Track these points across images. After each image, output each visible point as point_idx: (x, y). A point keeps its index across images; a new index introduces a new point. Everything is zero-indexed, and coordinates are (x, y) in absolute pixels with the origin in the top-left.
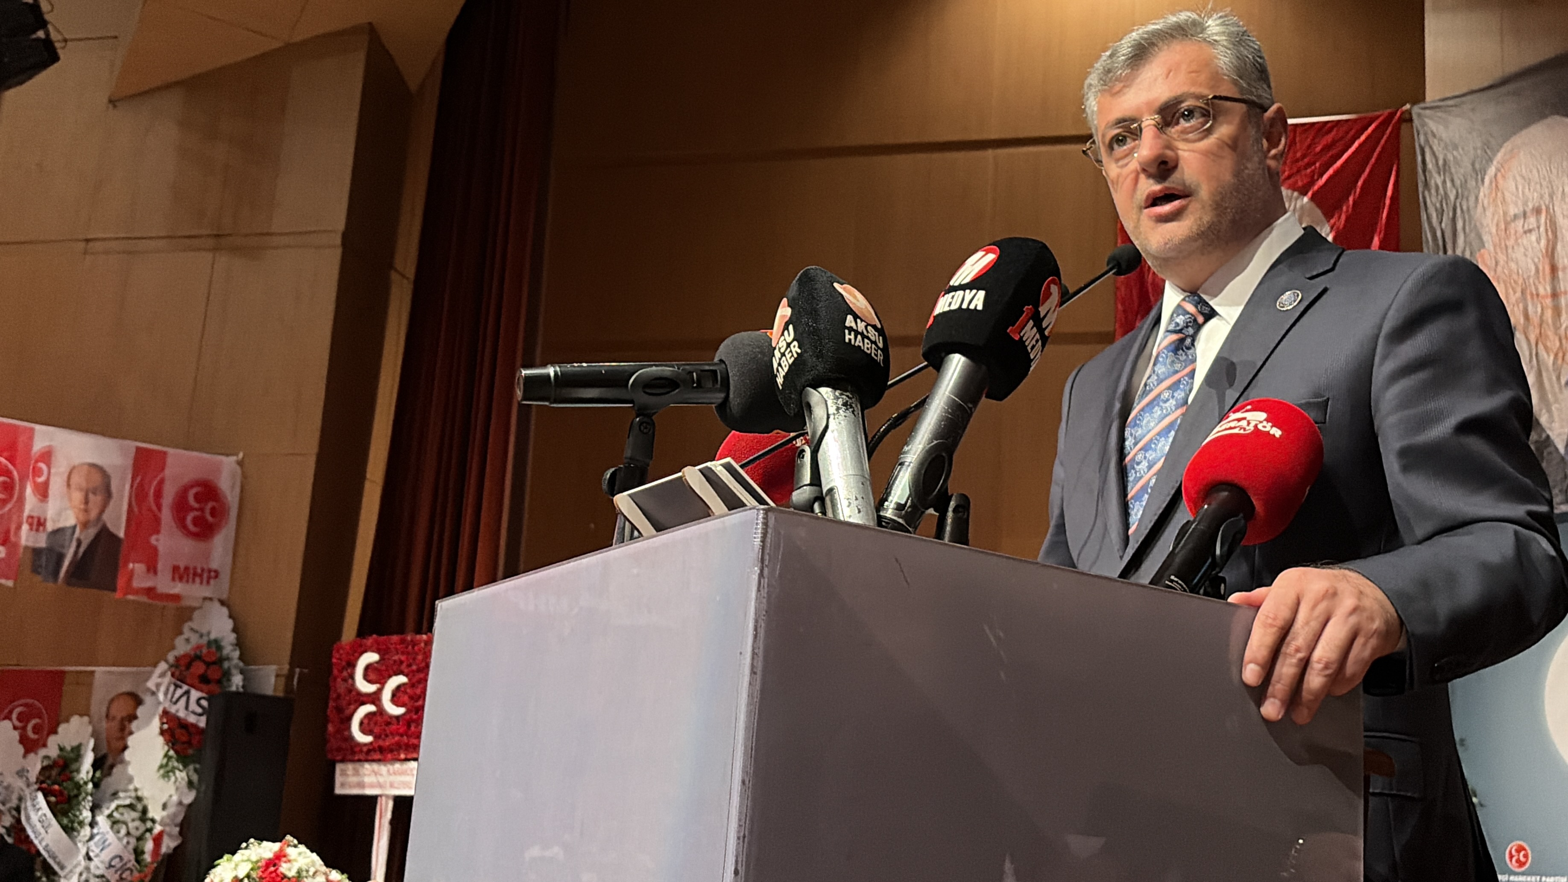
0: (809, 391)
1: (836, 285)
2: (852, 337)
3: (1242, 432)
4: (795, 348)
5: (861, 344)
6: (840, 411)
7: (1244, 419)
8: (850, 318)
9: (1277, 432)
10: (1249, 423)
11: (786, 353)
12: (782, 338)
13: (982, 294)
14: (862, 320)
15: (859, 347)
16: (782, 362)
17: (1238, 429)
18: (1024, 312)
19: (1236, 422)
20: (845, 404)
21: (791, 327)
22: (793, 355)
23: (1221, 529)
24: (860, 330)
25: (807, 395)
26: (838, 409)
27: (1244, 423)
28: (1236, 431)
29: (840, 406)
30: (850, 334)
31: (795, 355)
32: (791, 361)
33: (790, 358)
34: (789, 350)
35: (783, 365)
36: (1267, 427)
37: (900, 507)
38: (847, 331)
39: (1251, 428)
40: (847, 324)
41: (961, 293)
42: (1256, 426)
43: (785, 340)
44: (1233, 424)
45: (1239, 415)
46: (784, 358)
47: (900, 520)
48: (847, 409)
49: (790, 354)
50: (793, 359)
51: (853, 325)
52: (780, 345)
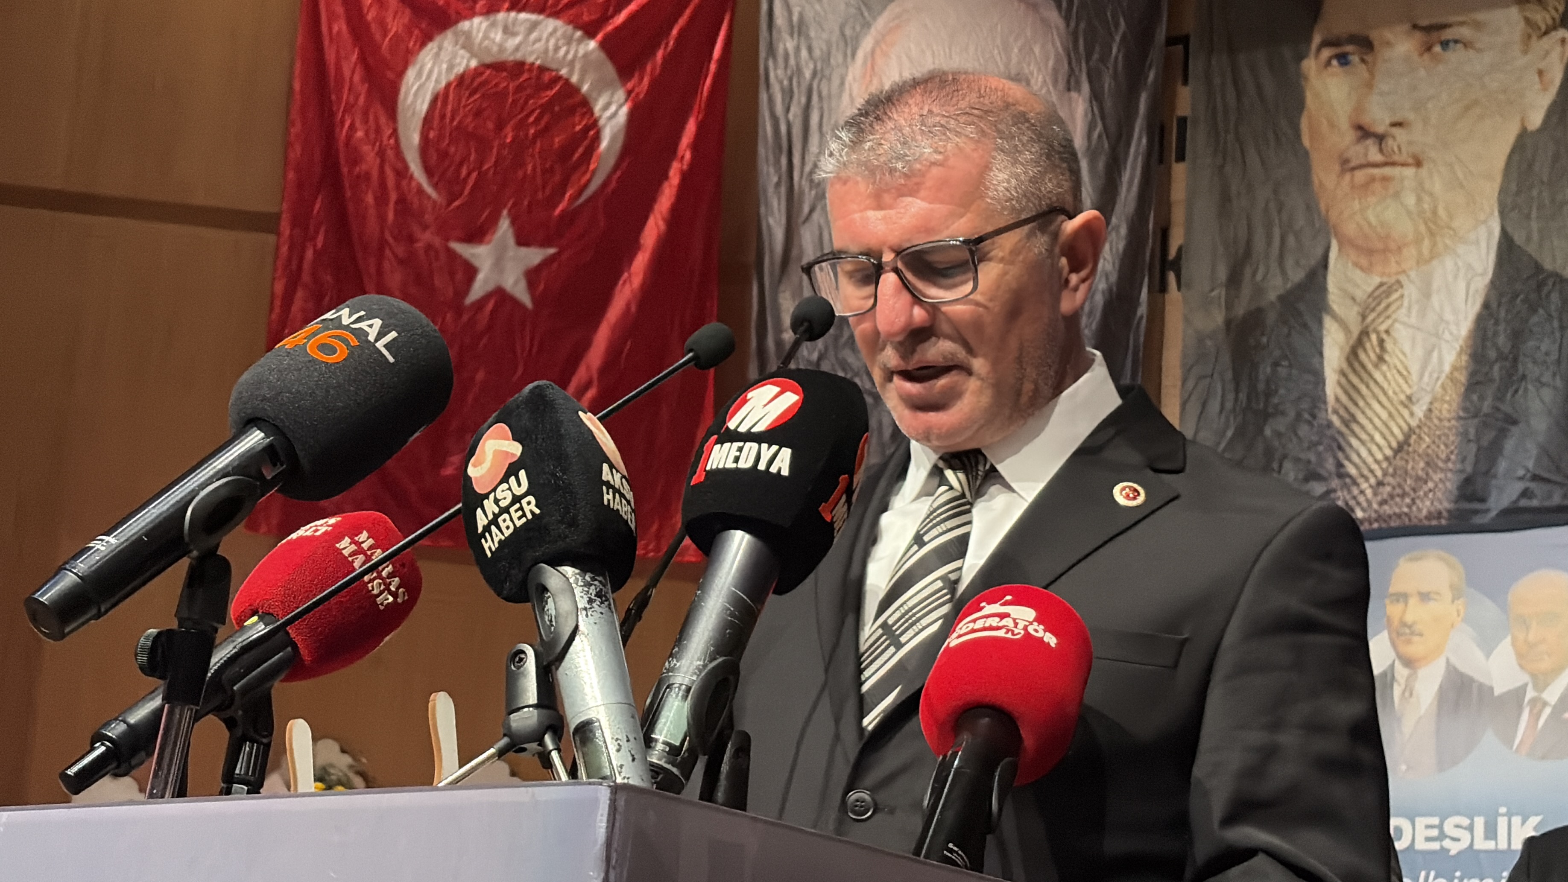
0: (542, 567)
1: (580, 413)
2: (611, 497)
3: (1009, 635)
4: (530, 505)
5: (619, 507)
6: (594, 605)
7: (1007, 615)
8: (605, 467)
9: (1051, 640)
10: (1016, 625)
11: (512, 510)
12: (505, 486)
13: (786, 453)
14: (617, 471)
15: (618, 510)
16: (500, 520)
17: (1004, 630)
18: (838, 483)
19: (997, 619)
20: (598, 595)
21: (522, 474)
22: (524, 515)
23: (997, 774)
24: (617, 486)
25: (540, 572)
26: (590, 601)
27: (1008, 622)
28: (1001, 633)
29: (593, 597)
30: (608, 493)
31: (530, 516)
32: (519, 523)
33: (520, 518)
34: (517, 506)
35: (503, 526)
36: (1038, 631)
37: (673, 751)
38: (604, 488)
39: (1020, 630)
40: (604, 478)
41: (755, 446)
42: (1025, 628)
43: (510, 489)
44: (994, 622)
45: (996, 608)
46: (506, 516)
47: (675, 770)
48: (602, 603)
49: (520, 513)
50: (524, 520)
51: (610, 478)
52: (499, 494)
